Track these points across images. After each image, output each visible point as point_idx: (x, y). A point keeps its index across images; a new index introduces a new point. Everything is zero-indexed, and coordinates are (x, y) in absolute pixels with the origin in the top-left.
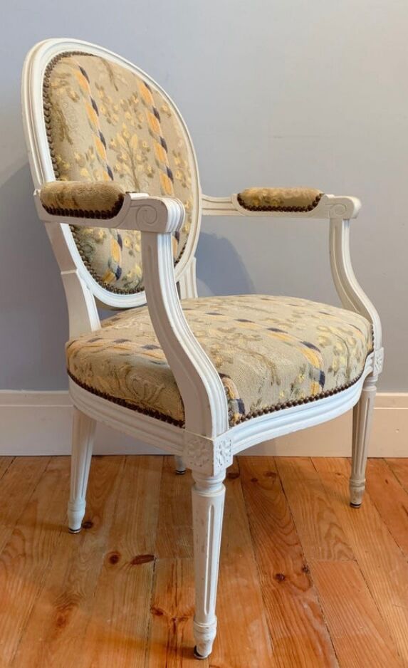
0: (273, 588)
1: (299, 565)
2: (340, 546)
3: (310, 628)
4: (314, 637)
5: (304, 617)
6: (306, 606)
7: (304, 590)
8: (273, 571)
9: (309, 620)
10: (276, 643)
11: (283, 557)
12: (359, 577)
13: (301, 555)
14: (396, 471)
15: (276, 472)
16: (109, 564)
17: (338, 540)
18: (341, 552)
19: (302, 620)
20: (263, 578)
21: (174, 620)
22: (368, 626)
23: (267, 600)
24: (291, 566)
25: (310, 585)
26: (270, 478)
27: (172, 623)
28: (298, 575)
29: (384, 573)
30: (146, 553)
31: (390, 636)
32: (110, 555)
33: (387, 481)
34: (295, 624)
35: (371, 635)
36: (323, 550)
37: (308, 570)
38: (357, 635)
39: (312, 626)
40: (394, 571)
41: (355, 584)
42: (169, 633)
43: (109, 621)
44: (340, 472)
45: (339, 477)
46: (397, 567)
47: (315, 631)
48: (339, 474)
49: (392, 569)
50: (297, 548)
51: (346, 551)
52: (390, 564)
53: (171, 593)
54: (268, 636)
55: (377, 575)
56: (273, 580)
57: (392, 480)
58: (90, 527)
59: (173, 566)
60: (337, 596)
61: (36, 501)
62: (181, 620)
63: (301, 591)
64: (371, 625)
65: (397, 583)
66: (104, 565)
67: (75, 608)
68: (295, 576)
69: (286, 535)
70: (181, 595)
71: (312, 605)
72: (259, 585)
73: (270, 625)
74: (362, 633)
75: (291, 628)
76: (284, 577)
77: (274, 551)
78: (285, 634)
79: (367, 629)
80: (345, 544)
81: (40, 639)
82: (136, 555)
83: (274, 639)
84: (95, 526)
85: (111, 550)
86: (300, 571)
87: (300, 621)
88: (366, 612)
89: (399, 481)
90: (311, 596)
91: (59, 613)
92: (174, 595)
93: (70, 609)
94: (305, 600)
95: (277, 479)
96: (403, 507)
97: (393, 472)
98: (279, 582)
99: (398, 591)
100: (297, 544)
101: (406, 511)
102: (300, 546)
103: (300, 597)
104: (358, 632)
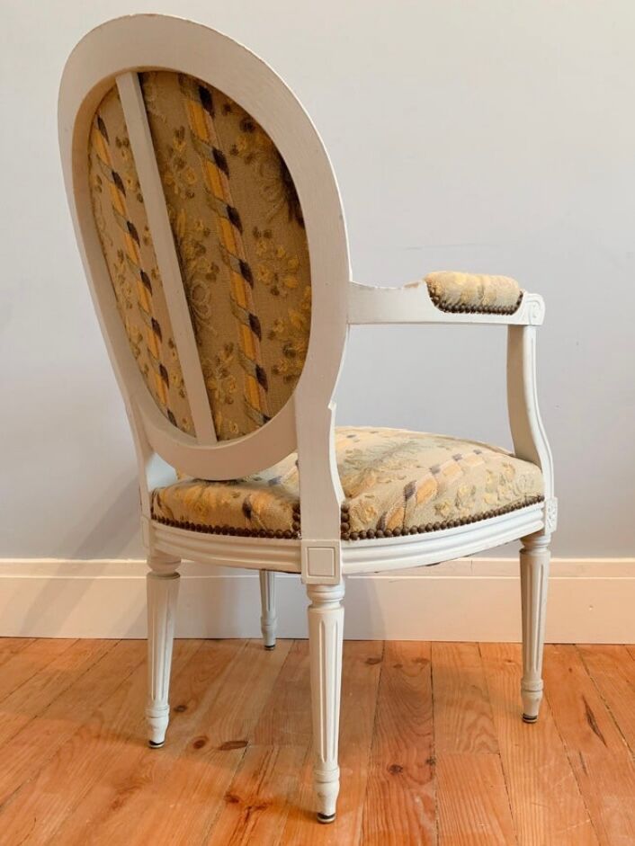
0: (383, 779)
1: (425, 755)
2: (484, 738)
3: (415, 824)
4: (417, 833)
5: (411, 812)
6: (418, 800)
7: (421, 783)
8: (389, 762)
9: (416, 814)
10: (366, 837)
11: (407, 747)
12: (498, 770)
13: (430, 746)
14: (586, 658)
15: (429, 658)
16: (192, 749)
17: (484, 730)
18: (483, 744)
19: (407, 813)
20: (373, 769)
21: (250, 808)
22: (490, 823)
23: (370, 793)
24: (413, 757)
25: (431, 777)
26: (420, 664)
27: (247, 811)
28: (420, 766)
29: (532, 768)
30: (239, 739)
31: (516, 837)
32: (195, 741)
33: (570, 670)
34: (397, 818)
35: (491, 833)
36: (460, 741)
37: (434, 763)
38: (473, 834)
39: (418, 820)
40: (546, 766)
41: (489, 779)
42: (239, 821)
43: (172, 806)
44: (512, 659)
45: (508, 664)
46: (552, 763)
47: (420, 827)
48: (510, 661)
49: (544, 764)
50: (427, 739)
51: (490, 743)
52: (544, 759)
53: (257, 779)
54: (359, 829)
55: (522, 770)
56: (386, 772)
57: (579, 669)
58: (182, 711)
59: (268, 753)
60: (462, 791)
61: (130, 684)
62: (259, 808)
63: (416, 784)
64: (495, 823)
65: (546, 779)
66: (186, 750)
67: (137, 791)
68: (415, 767)
69: (419, 724)
70: (267, 783)
71: (426, 800)
72: (366, 776)
73: (366, 819)
74: (481, 831)
75: (391, 823)
76: (402, 768)
77: (397, 741)
78: (381, 828)
79: (489, 826)
80: (492, 736)
81: (87, 821)
82: (227, 740)
83: (366, 833)
84: (189, 711)
85: (200, 734)
86: (423, 762)
87: (404, 816)
88: (494, 810)
89: (587, 671)
90: (429, 790)
91: (118, 795)
92: (258, 782)
93: (132, 793)
94: (418, 794)
95: (428, 665)
96: (583, 698)
97: (582, 660)
98: (392, 774)
99: (543, 789)
100: (429, 734)
101: (585, 702)
102: (431, 737)
103: (414, 791)
104: (475, 830)
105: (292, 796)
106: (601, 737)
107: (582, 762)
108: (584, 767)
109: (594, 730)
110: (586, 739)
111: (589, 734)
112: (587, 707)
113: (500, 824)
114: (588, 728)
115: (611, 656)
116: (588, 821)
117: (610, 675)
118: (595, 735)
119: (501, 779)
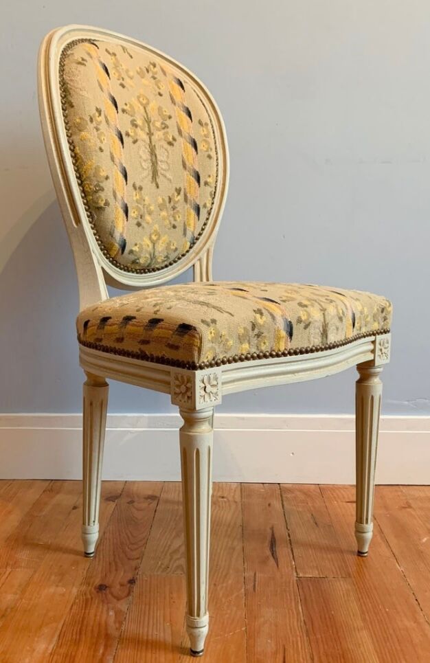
0: (89, 596)
1: (130, 576)
2: (182, 562)
3: (103, 633)
4: (102, 639)
5: (103, 623)
6: (111, 613)
7: (119, 599)
8: (97, 582)
9: (107, 625)
10: (60, 644)
11: (117, 569)
13: (136, 569)
14: (285, 495)
15: (158, 496)
17: (183, 556)
18: (180, 567)
19: (99, 624)
20: (83, 588)
22: (164, 631)
23: (75, 607)
24: (119, 578)
25: (129, 594)
26: (149, 500)
28: (122, 585)
31: (183, 641)
33: (269, 505)
34: (90, 629)
36: (162, 564)
37: (135, 582)
38: (148, 640)
39: (106, 630)
40: (225, 585)
41: (175, 595)
44: (225, 495)
45: (220, 500)
46: (230, 582)
47: (106, 634)
48: (223, 497)
49: (223, 583)
50: (134, 563)
51: (185, 566)
52: (224, 579)
54: (56, 638)
56: (92, 589)
57: (277, 504)
60: (150, 605)
63: (115, 600)
64: (168, 631)
65: (221, 595)
68: (118, 587)
69: (132, 550)
71: (118, 613)
72: (76, 594)
73: (64, 628)
76: (106, 587)
77: (110, 564)
78: (74, 637)
79: (162, 634)
83: (61, 641)
86: (125, 582)
87: (96, 626)
88: (171, 620)
89: (283, 506)
90: (123, 606)
94: (113, 608)
95: (155, 501)
96: (273, 528)
97: (282, 497)
98: (98, 592)
99: (216, 603)
100: (138, 558)
101: (273, 532)
102: (139, 561)
103: (111, 605)
104: (151, 637)
105: (9, 610)
106: (276, 560)
107: (255, 581)
108: (254, 585)
109: (273, 554)
110: (264, 561)
111: (267, 558)
112: (273, 535)
113: (173, 632)
114: (268, 553)
115: (305, 494)
116: (244, 629)
117: (300, 510)
118: (271, 558)
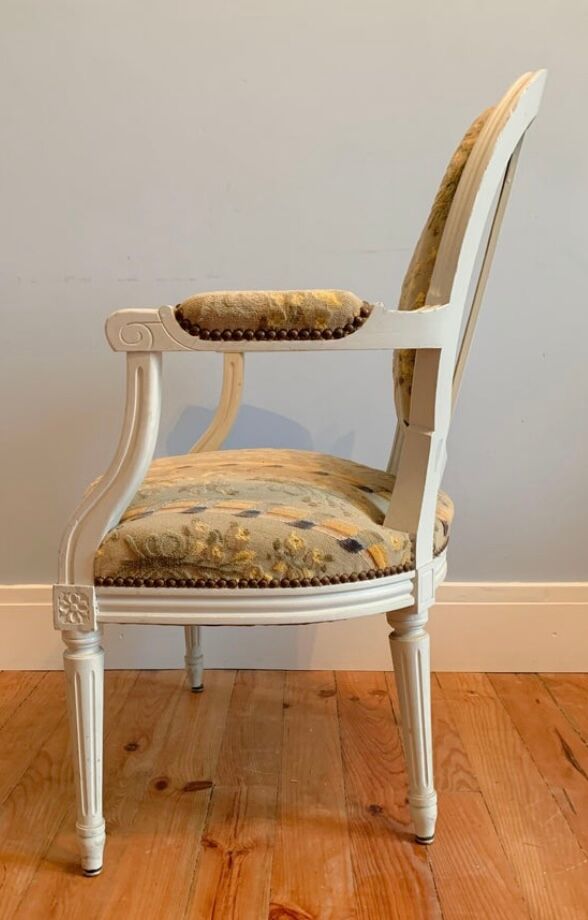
0: (364, 820)
1: (402, 794)
2: (461, 775)
3: (407, 868)
4: (412, 876)
5: (401, 854)
8: (366, 802)
9: (407, 857)
10: (360, 881)
11: (382, 786)
12: (483, 811)
13: (406, 785)
14: (551, 688)
15: (385, 690)
16: (154, 791)
17: (459, 768)
18: (462, 782)
19: (398, 856)
20: (352, 810)
21: (230, 853)
22: (486, 865)
23: (353, 834)
24: (390, 796)
26: (377, 696)
27: (228, 857)
28: (399, 806)
29: (516, 807)
30: (202, 779)
31: (515, 879)
32: (156, 782)
33: (538, 701)
34: (388, 862)
35: (487, 875)
36: (437, 779)
38: (470, 876)
39: (410, 864)
40: (532, 805)
41: (475, 819)
42: (222, 868)
43: (147, 852)
44: (474, 690)
45: (470, 695)
46: (537, 801)
47: (413, 869)
48: (472, 692)
49: (528, 802)
50: (402, 777)
51: (469, 782)
52: (528, 797)
53: (230, 824)
54: (350, 874)
55: (507, 808)
56: (366, 813)
57: (546, 700)
58: (134, 750)
59: (236, 793)
60: (449, 832)
62: (240, 853)
64: (490, 865)
65: (534, 819)
66: (149, 791)
68: (396, 808)
69: (389, 761)
70: (242, 827)
72: (345, 817)
73: (355, 863)
74: (477, 874)
75: (381, 865)
76: (381, 809)
77: (370, 779)
78: (373, 872)
79: (485, 869)
80: (468, 773)
82: (189, 781)
83: (359, 877)
84: (141, 749)
85: (159, 775)
86: (401, 803)
87: (395, 860)
88: (486, 851)
89: (555, 701)
92: (233, 826)
95: (386, 698)
96: (557, 731)
97: (548, 691)
98: (373, 815)
99: (533, 828)
101: (560, 736)
102: (405, 775)
104: (471, 872)
106: (582, 772)
107: (568, 800)
108: (571, 805)
109: (574, 765)
110: (567, 775)
111: (569, 769)
112: (562, 740)
113: (496, 867)
114: (567, 763)
115: (577, 686)
116: (586, 861)
117: (581, 707)
118: (575, 770)
119: (487, 817)
